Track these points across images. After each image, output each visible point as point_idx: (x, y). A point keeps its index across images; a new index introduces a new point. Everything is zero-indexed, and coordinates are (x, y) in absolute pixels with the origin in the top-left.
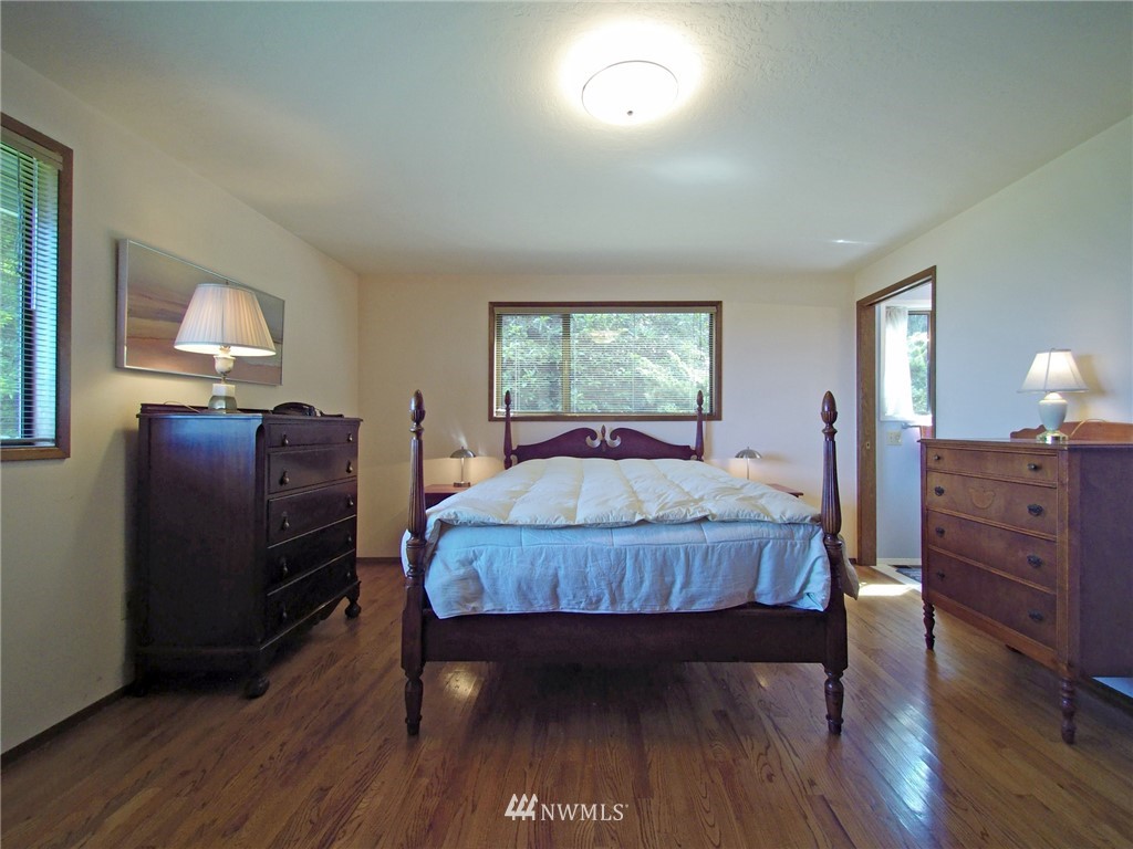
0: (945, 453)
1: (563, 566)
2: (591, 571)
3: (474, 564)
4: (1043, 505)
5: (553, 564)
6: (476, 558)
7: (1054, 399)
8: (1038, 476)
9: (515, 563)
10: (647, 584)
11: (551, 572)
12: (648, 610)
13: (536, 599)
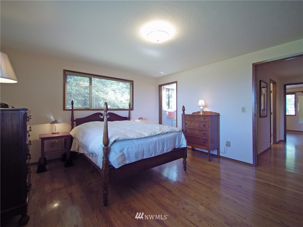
0: (187, 117)
1: (145, 147)
2: (151, 147)
3: (123, 151)
4: (205, 124)
5: (143, 147)
6: (124, 149)
7: (202, 107)
8: (205, 120)
9: (134, 148)
10: (161, 148)
11: (143, 149)
12: (161, 154)
13: (139, 157)
